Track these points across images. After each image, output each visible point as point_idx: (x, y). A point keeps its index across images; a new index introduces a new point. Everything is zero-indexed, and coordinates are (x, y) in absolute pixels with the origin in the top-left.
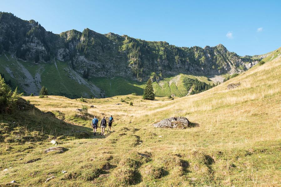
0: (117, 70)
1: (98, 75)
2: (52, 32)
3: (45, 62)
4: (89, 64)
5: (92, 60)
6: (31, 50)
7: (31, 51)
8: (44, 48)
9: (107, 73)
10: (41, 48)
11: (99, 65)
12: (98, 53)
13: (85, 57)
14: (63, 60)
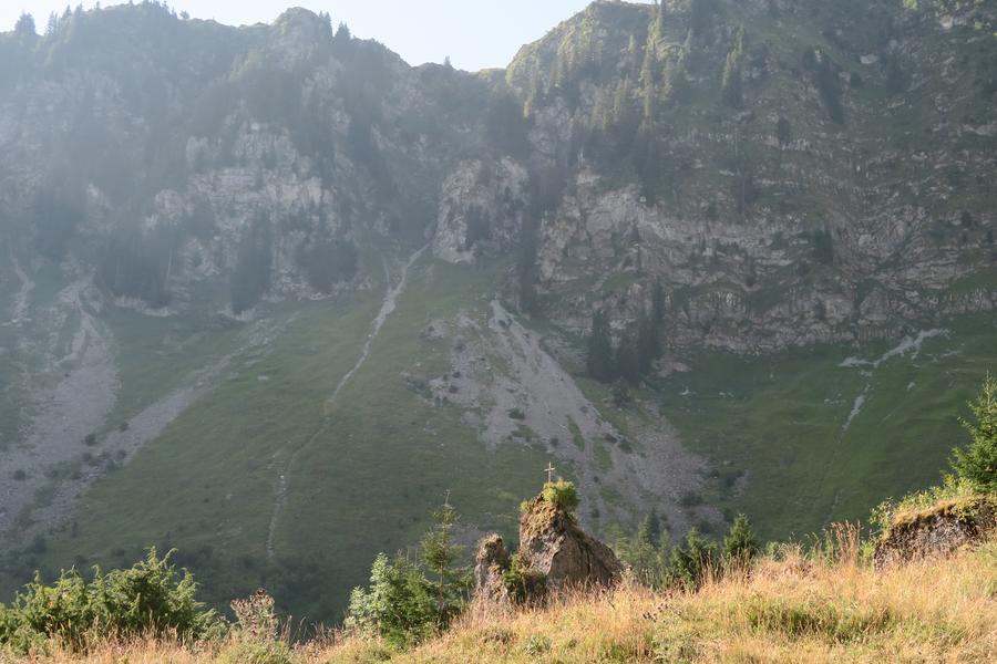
0: (965, 259)
1: (771, 334)
2: (447, 63)
3: (318, 296)
4: (680, 248)
5: (711, 214)
6: (220, 224)
7: (218, 232)
8: (315, 191)
9: (857, 303)
10: (296, 189)
11: (779, 243)
12: (772, 141)
13: (644, 192)
14: (468, 256)
